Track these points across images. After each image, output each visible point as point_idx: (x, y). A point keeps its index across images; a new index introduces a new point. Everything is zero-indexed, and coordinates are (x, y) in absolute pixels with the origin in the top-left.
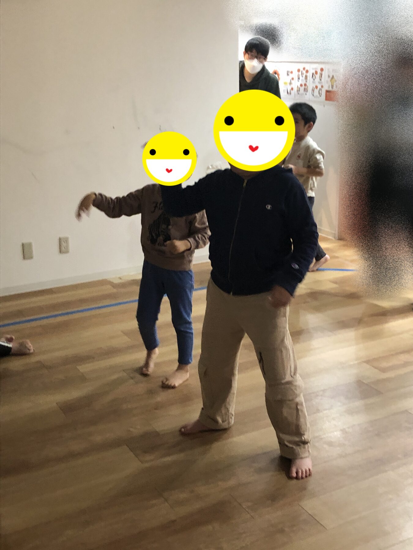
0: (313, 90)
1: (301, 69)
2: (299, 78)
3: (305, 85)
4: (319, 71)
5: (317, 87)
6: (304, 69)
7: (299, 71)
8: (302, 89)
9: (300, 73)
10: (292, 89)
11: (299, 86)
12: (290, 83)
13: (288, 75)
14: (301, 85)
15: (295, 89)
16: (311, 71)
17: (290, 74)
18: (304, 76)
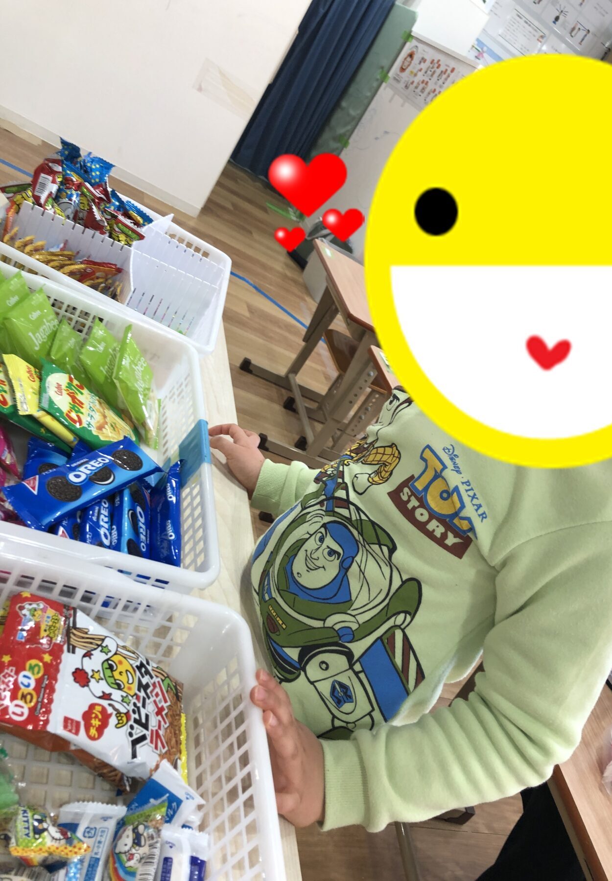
0: (429, 93)
1: (436, 61)
2: (426, 72)
3: (427, 83)
4: (449, 72)
5: (435, 90)
6: (439, 61)
7: (432, 62)
8: (421, 86)
9: (431, 66)
10: (412, 83)
11: (420, 83)
12: (415, 75)
13: (420, 62)
14: (423, 82)
15: (415, 84)
16: (442, 68)
17: (422, 64)
18: (433, 70)
